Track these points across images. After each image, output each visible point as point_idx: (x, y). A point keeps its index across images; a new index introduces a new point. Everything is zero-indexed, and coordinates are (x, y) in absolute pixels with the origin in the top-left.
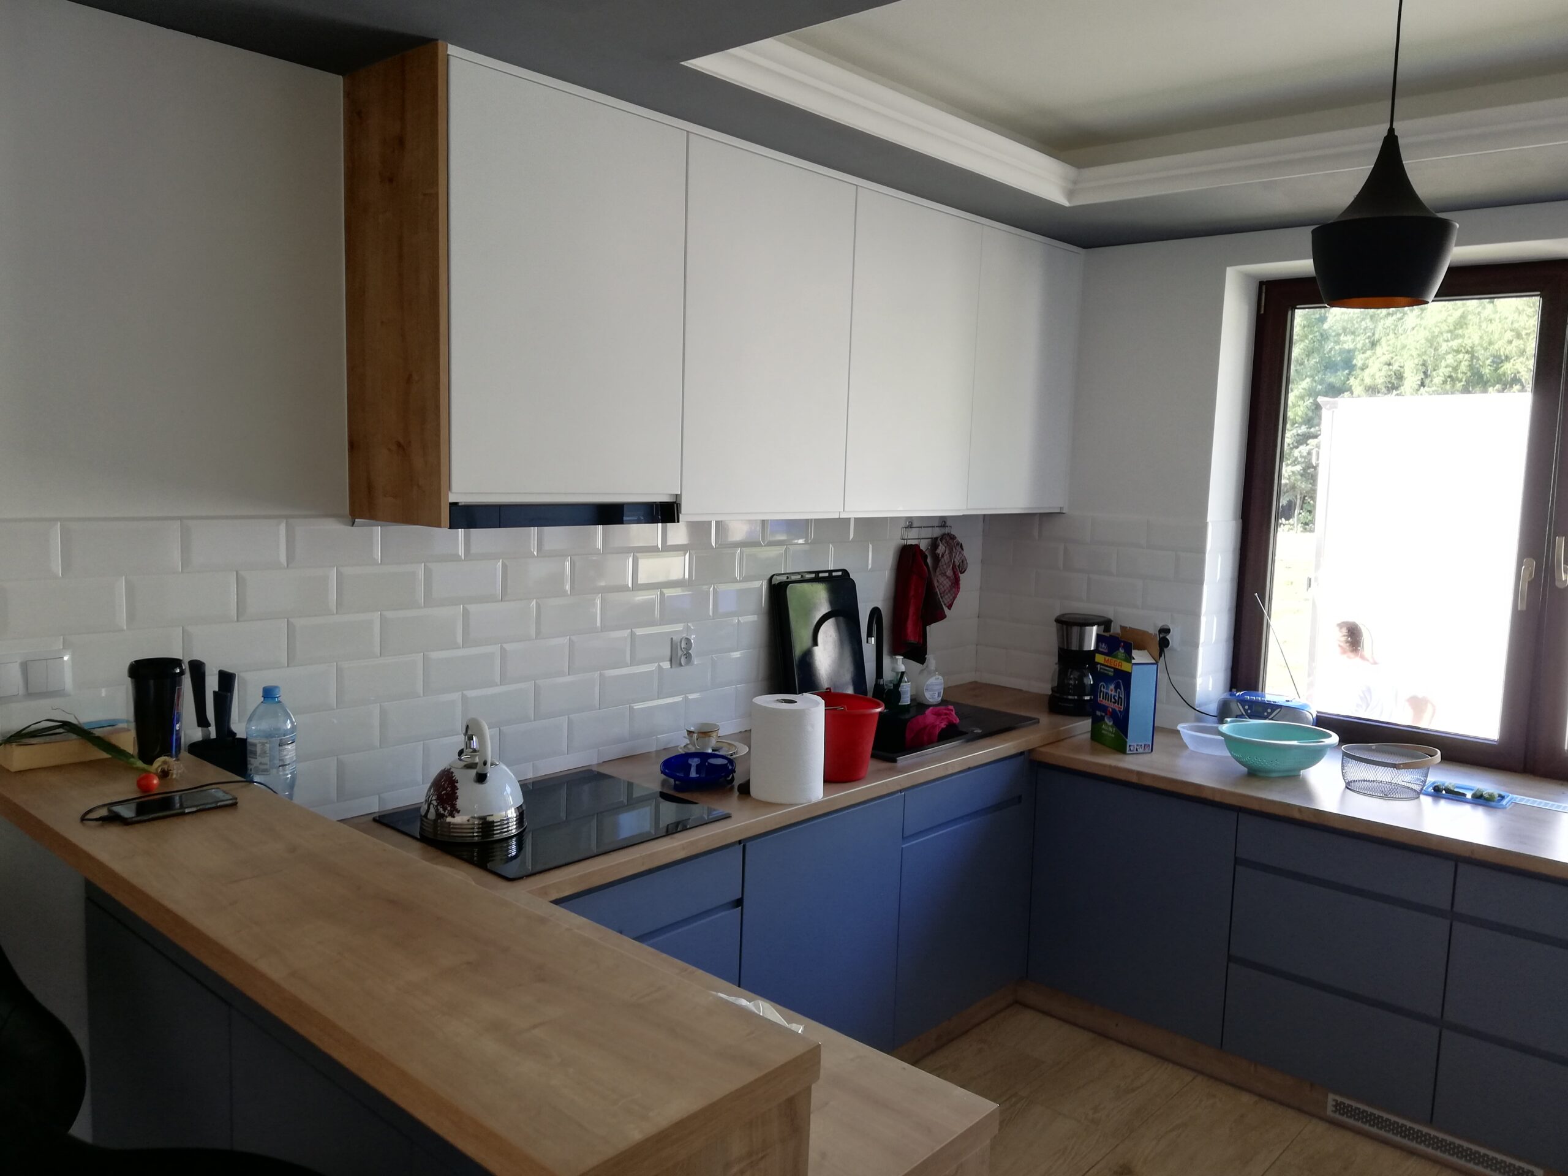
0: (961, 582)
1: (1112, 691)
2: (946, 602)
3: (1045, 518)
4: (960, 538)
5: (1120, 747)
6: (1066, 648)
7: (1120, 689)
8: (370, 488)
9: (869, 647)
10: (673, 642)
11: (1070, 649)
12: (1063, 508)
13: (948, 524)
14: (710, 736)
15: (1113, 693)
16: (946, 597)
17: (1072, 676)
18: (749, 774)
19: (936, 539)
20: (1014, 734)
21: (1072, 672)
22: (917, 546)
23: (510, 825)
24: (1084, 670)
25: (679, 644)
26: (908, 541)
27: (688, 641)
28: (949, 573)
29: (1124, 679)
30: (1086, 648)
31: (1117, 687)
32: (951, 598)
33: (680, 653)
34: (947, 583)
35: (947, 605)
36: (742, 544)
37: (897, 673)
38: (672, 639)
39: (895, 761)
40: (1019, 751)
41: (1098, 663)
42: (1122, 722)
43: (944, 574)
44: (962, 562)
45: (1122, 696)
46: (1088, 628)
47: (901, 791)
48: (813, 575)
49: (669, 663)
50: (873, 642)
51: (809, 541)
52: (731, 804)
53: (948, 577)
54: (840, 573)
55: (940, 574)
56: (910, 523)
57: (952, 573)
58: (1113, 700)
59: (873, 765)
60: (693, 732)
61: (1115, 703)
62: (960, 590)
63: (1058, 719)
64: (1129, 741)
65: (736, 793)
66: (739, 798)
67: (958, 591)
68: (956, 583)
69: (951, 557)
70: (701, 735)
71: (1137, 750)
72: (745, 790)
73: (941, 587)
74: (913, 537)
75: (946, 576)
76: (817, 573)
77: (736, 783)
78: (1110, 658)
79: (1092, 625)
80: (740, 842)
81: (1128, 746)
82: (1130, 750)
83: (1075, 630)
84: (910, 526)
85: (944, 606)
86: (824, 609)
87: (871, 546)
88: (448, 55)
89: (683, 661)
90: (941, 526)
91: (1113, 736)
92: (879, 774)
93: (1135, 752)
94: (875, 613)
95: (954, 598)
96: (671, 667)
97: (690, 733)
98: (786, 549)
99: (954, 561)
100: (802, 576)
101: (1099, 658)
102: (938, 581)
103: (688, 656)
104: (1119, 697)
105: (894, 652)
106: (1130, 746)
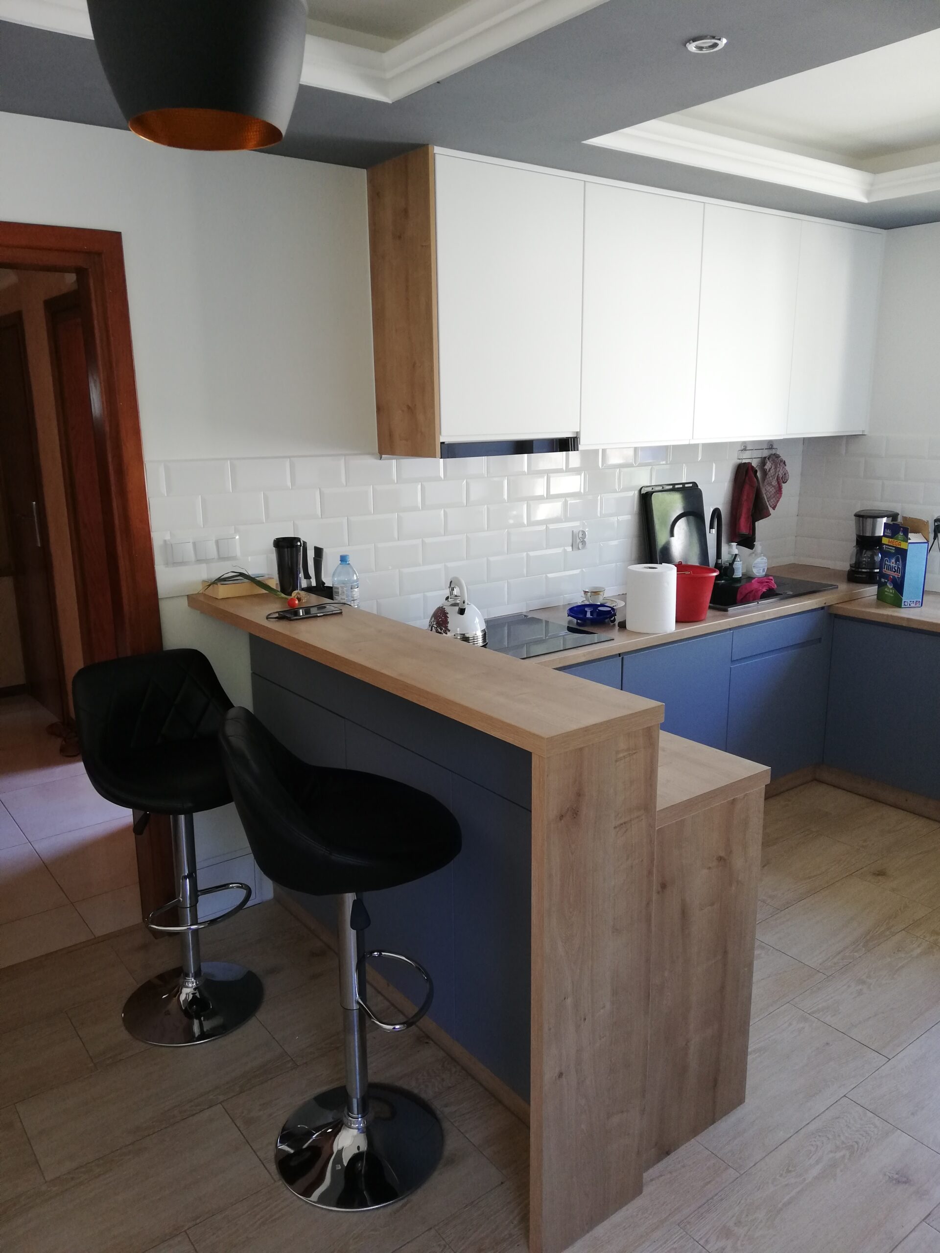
0: (783, 490)
1: (893, 563)
2: (771, 504)
3: (851, 439)
4: (783, 457)
5: (898, 604)
6: (861, 534)
7: (899, 562)
8: (391, 435)
9: (711, 536)
10: (574, 534)
11: (864, 535)
12: (864, 431)
13: (774, 447)
14: (599, 594)
15: (894, 565)
16: (772, 500)
17: (865, 555)
18: (626, 617)
19: (765, 458)
20: (817, 595)
21: (866, 552)
22: (750, 464)
23: (479, 642)
24: (875, 551)
25: (577, 535)
26: (743, 460)
27: (584, 533)
28: (774, 483)
29: (902, 554)
30: (877, 535)
31: (897, 560)
32: (776, 501)
33: (578, 541)
34: (772, 490)
35: (773, 506)
36: (621, 466)
37: (733, 555)
38: (573, 531)
39: (726, 610)
40: (821, 606)
41: (884, 544)
42: (899, 586)
43: (770, 484)
44: (785, 474)
45: (900, 567)
46: (879, 519)
47: (730, 629)
48: (671, 487)
49: (571, 547)
50: (714, 532)
51: (669, 462)
52: (615, 633)
53: (773, 486)
54: (691, 485)
55: (767, 484)
56: (745, 447)
57: (776, 483)
58: (894, 570)
59: (710, 613)
60: (588, 592)
61: (895, 572)
62: (783, 495)
63: (853, 586)
64: (904, 599)
65: (617, 628)
66: (619, 630)
67: (781, 496)
68: (779, 490)
69: (775, 471)
70: (593, 593)
71: (910, 605)
72: (623, 626)
73: (768, 493)
74: (746, 457)
75: (772, 485)
76: (674, 485)
77: (616, 623)
78: (893, 540)
79: (883, 517)
80: (620, 655)
81: (903, 602)
82: (905, 605)
83: (869, 521)
84: (745, 449)
85: (769, 507)
86: (679, 511)
87: (714, 465)
88: (434, 154)
89: (580, 546)
90: (770, 449)
91: (892, 595)
92: (715, 618)
93: (909, 606)
94: (716, 513)
95: (778, 501)
96: (573, 550)
97: (585, 592)
98: (652, 468)
99: (778, 475)
100: (663, 488)
101: (885, 541)
102: (766, 490)
103: (584, 543)
104: (898, 568)
105: (731, 540)
106: (904, 602)
